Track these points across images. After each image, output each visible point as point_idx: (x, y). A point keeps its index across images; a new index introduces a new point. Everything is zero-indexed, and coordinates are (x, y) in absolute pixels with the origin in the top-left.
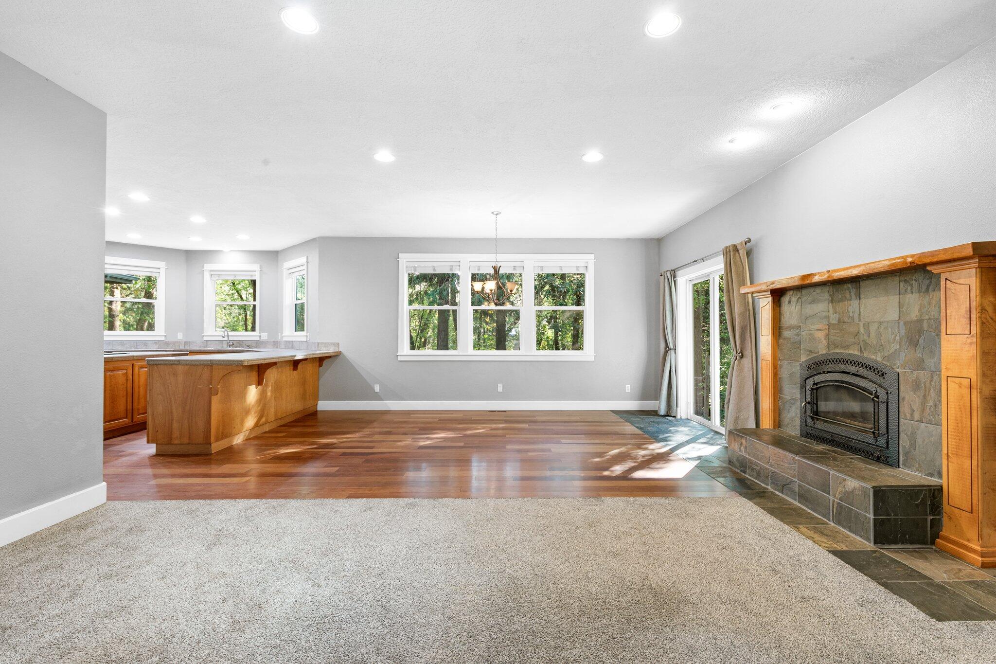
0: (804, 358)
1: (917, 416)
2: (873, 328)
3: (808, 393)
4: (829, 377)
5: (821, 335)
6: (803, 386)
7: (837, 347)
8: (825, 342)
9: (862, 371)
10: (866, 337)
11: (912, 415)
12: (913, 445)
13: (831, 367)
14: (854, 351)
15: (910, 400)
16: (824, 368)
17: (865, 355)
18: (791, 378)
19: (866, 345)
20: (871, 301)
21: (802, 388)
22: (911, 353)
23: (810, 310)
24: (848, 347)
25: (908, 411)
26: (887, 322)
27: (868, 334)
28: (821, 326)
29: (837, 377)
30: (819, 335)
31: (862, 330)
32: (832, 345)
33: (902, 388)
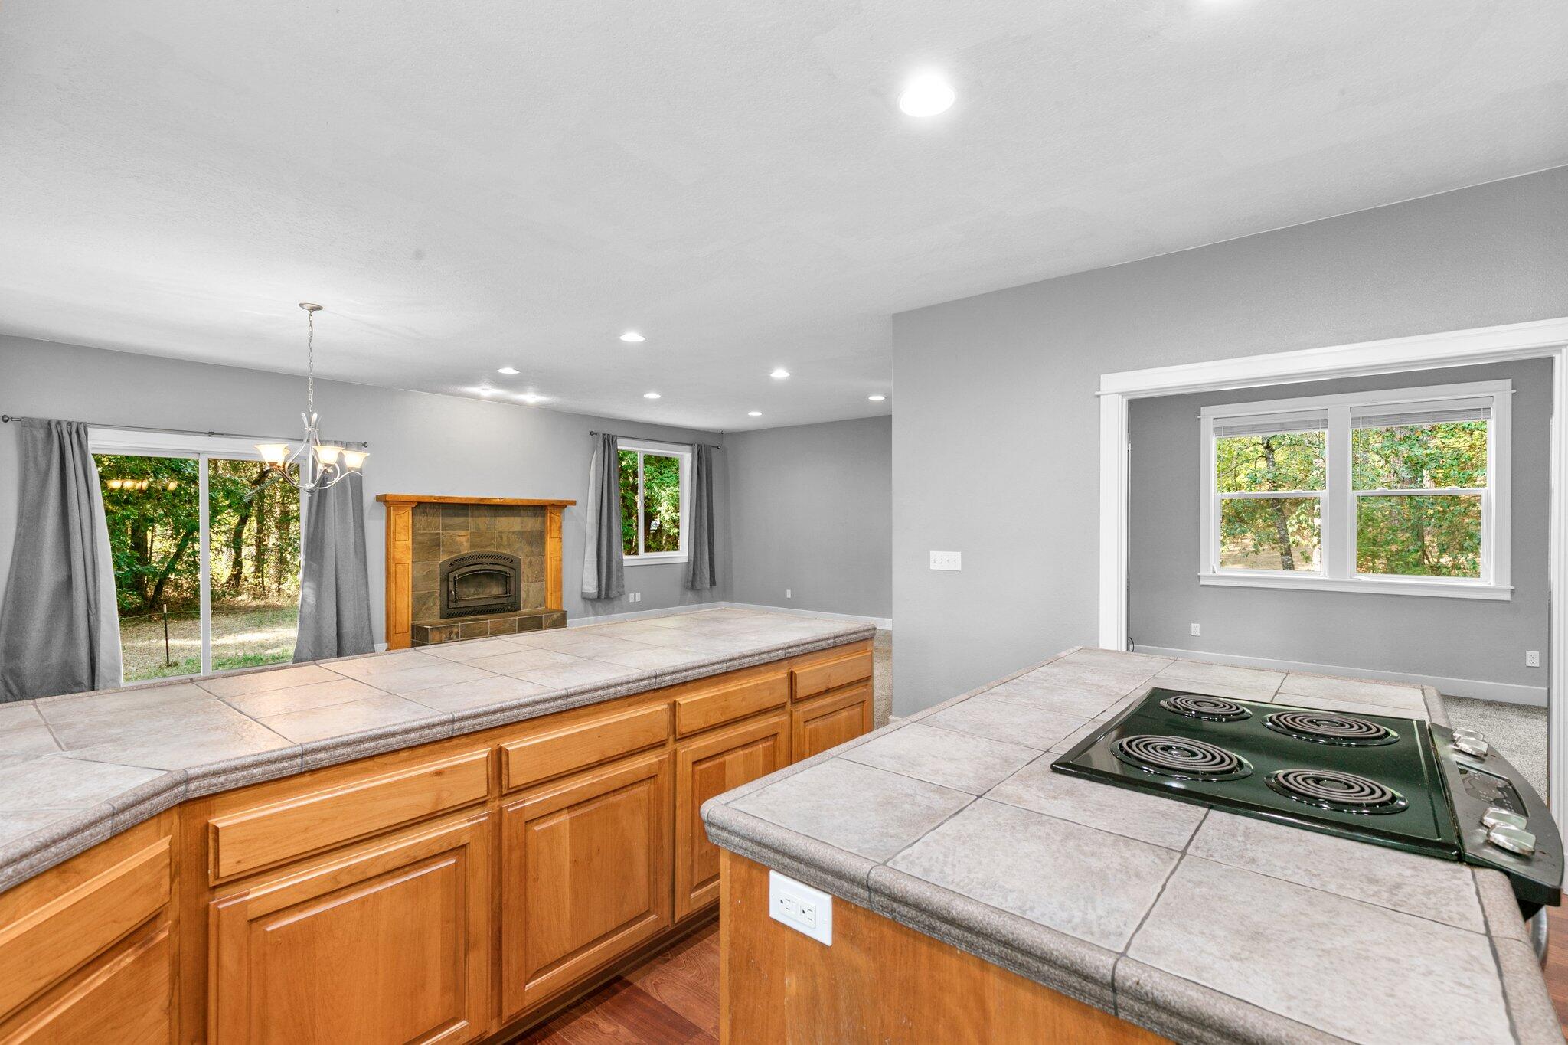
0: (443, 558)
1: (530, 580)
2: (504, 536)
3: (451, 585)
4: (471, 568)
5: (463, 540)
6: (445, 579)
7: (477, 547)
8: (466, 544)
9: (495, 561)
10: (500, 540)
11: (528, 580)
12: (528, 596)
13: (472, 561)
14: (491, 550)
15: (526, 572)
16: (466, 563)
17: (499, 551)
18: (428, 576)
19: (500, 545)
20: (503, 519)
21: (442, 581)
22: (527, 548)
23: (450, 521)
24: (486, 547)
25: (525, 579)
26: (513, 533)
27: (501, 538)
28: (463, 533)
29: (478, 567)
30: (461, 539)
31: (497, 536)
32: (473, 546)
33: (522, 567)
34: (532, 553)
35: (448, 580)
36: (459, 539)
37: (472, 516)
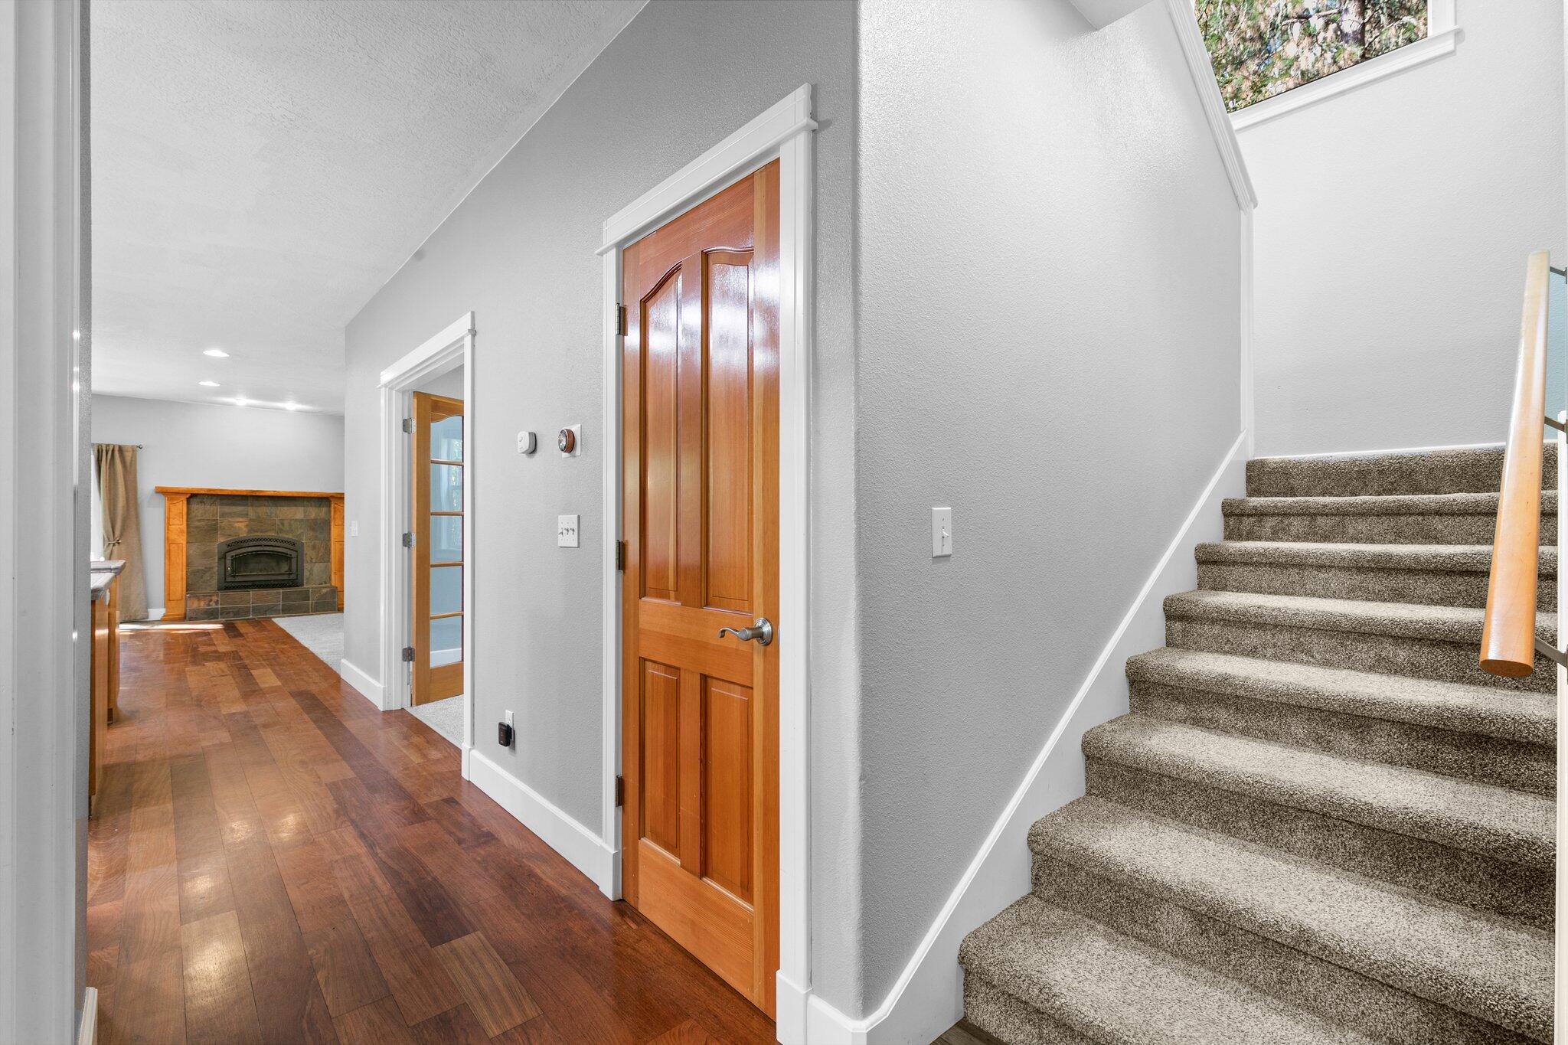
0: (221, 540)
1: (314, 561)
2: (286, 523)
3: (229, 563)
4: (250, 549)
5: (242, 525)
6: (223, 557)
7: (256, 531)
8: (245, 529)
9: (279, 544)
10: (281, 526)
11: (311, 561)
12: (311, 574)
13: (251, 544)
14: (272, 534)
15: (309, 553)
16: (244, 544)
17: (280, 535)
18: (206, 554)
19: (281, 531)
20: (285, 508)
21: (219, 559)
22: (311, 533)
23: (227, 509)
24: (266, 532)
25: (308, 559)
26: (296, 520)
27: (283, 524)
28: (241, 520)
29: (258, 548)
30: (239, 525)
31: (278, 522)
32: (251, 531)
33: (305, 549)
34: (316, 538)
35: (225, 558)
36: (236, 525)
37: (252, 506)
